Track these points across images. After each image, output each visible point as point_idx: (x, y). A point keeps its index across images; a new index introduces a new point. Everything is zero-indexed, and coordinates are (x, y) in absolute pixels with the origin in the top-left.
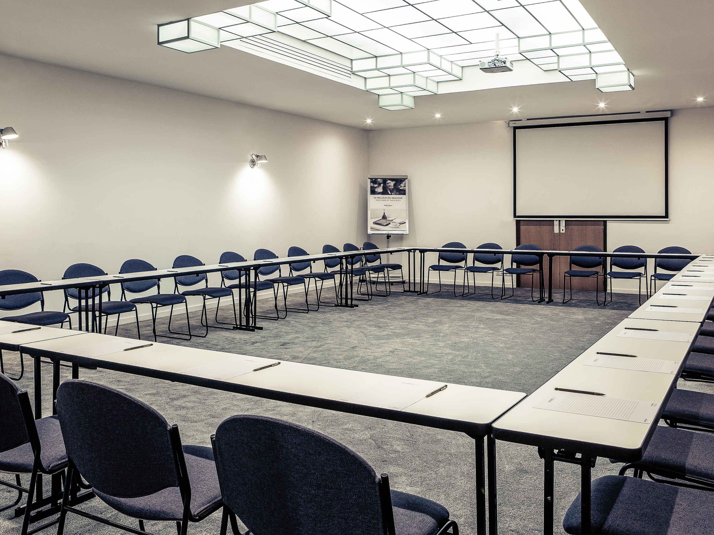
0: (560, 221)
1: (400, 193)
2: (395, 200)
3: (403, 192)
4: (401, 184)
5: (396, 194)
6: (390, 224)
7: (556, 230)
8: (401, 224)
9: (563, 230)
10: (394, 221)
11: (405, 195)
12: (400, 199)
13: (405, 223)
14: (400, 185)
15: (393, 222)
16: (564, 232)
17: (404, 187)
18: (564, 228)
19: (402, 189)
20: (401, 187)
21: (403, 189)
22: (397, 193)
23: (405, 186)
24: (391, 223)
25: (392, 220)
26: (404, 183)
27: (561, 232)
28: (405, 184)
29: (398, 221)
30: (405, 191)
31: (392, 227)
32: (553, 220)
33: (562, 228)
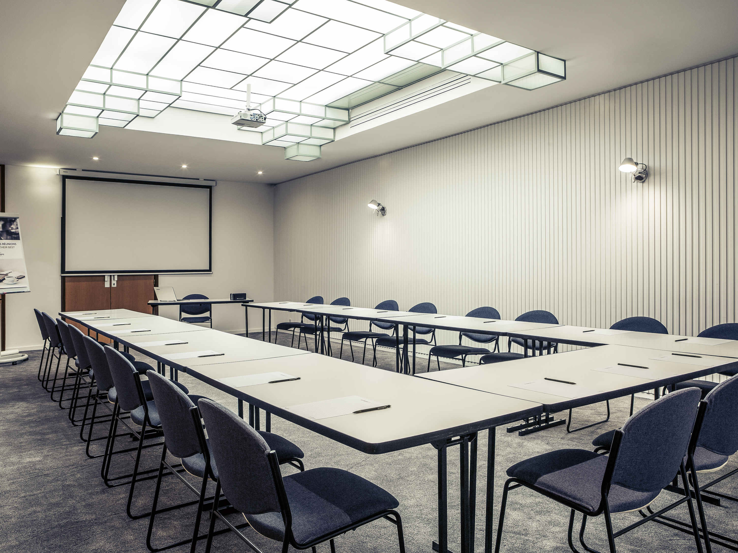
0: (111, 276)
1: (12, 237)
2: (6, 247)
3: (15, 236)
4: (11, 225)
5: (7, 239)
6: (4, 279)
7: (107, 285)
8: (19, 279)
9: (114, 284)
10: (10, 275)
11: (19, 239)
12: (13, 245)
13: (24, 277)
14: (10, 227)
15: (7, 276)
16: (115, 286)
17: (16, 229)
18: (115, 283)
19: (13, 232)
20: (12, 229)
21: (16, 232)
22: (9, 237)
23: (18, 228)
24: (6, 278)
25: (7, 275)
26: (15, 223)
27: (113, 286)
28: (17, 225)
29: (15, 274)
30: (18, 234)
31: (8, 283)
32: (104, 276)
33: (113, 282)
